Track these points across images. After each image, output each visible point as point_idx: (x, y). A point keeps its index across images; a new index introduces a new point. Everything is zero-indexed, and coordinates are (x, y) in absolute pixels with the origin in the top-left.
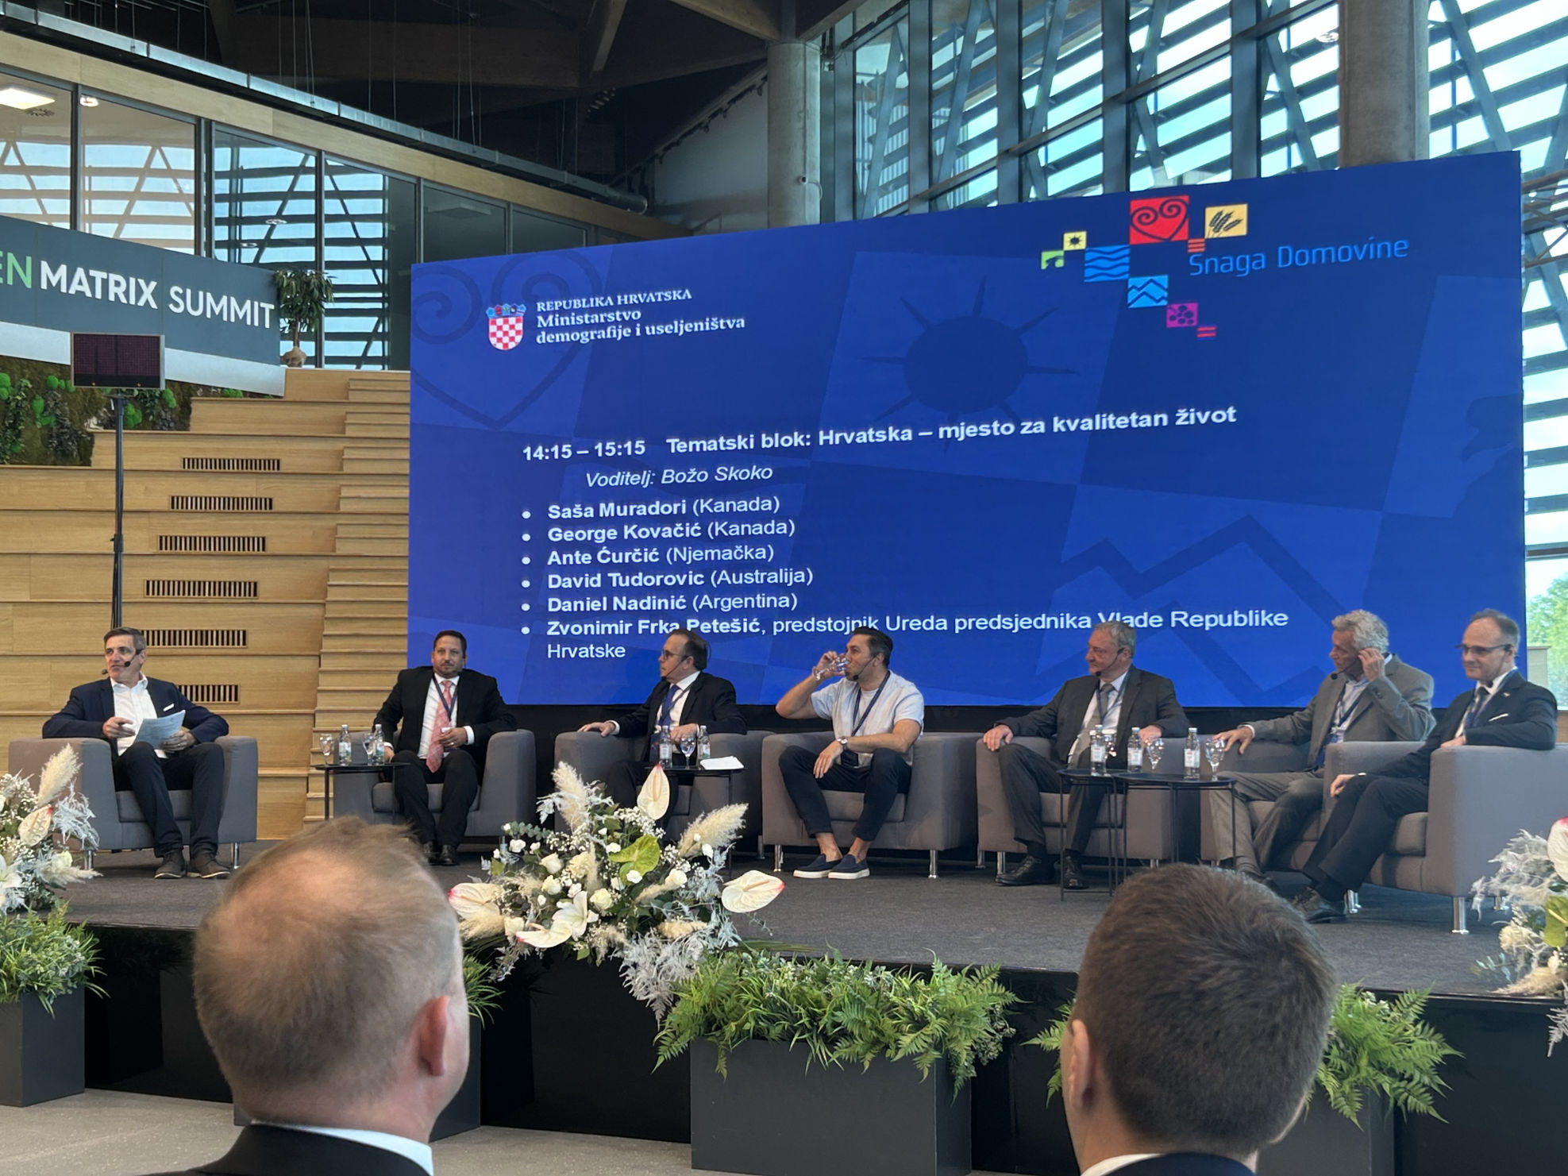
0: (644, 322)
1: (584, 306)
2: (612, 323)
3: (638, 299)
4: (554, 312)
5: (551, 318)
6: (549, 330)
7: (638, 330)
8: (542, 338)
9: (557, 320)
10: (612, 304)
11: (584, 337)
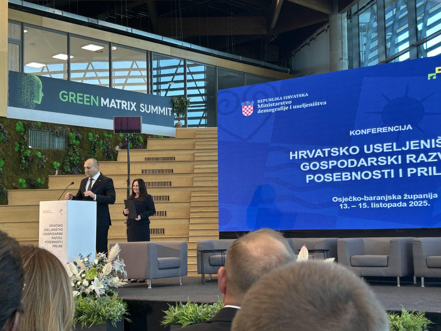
0: (293, 104)
1: (273, 100)
2: (282, 106)
3: (290, 97)
4: (263, 103)
5: (262, 105)
6: (262, 109)
7: (291, 107)
8: (260, 112)
9: (264, 105)
10: (282, 99)
11: (273, 111)
